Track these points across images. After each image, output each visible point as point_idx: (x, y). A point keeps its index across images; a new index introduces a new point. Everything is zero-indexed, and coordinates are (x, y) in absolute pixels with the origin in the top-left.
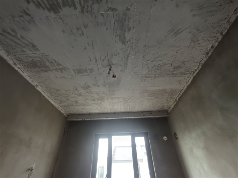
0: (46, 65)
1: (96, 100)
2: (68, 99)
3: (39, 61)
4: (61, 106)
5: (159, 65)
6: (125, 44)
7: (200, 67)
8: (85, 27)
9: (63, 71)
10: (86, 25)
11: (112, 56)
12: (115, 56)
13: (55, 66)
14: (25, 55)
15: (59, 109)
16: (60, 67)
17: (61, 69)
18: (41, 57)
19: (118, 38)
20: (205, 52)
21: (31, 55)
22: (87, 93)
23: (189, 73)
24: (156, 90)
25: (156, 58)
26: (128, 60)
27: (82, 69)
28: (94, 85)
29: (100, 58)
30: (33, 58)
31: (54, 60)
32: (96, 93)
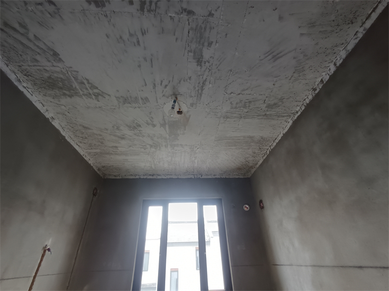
0: (72, 86)
1: (148, 146)
2: (102, 143)
3: (61, 78)
4: (89, 154)
5: (247, 101)
6: (201, 65)
7: (303, 108)
8: (143, 33)
9: (100, 97)
10: (145, 30)
11: (180, 81)
12: (184, 81)
13: (87, 89)
14: (38, 68)
15: (86, 159)
16: (96, 91)
17: (96, 94)
18: (66, 72)
19: (191, 54)
20: (312, 87)
21: (48, 69)
22: (135, 134)
23: (287, 116)
24: (239, 137)
25: (244, 90)
26: (202, 90)
27: (131, 97)
28: (148, 124)
29: (162, 82)
30: (52, 73)
31: (87, 80)
32: (149, 136)
